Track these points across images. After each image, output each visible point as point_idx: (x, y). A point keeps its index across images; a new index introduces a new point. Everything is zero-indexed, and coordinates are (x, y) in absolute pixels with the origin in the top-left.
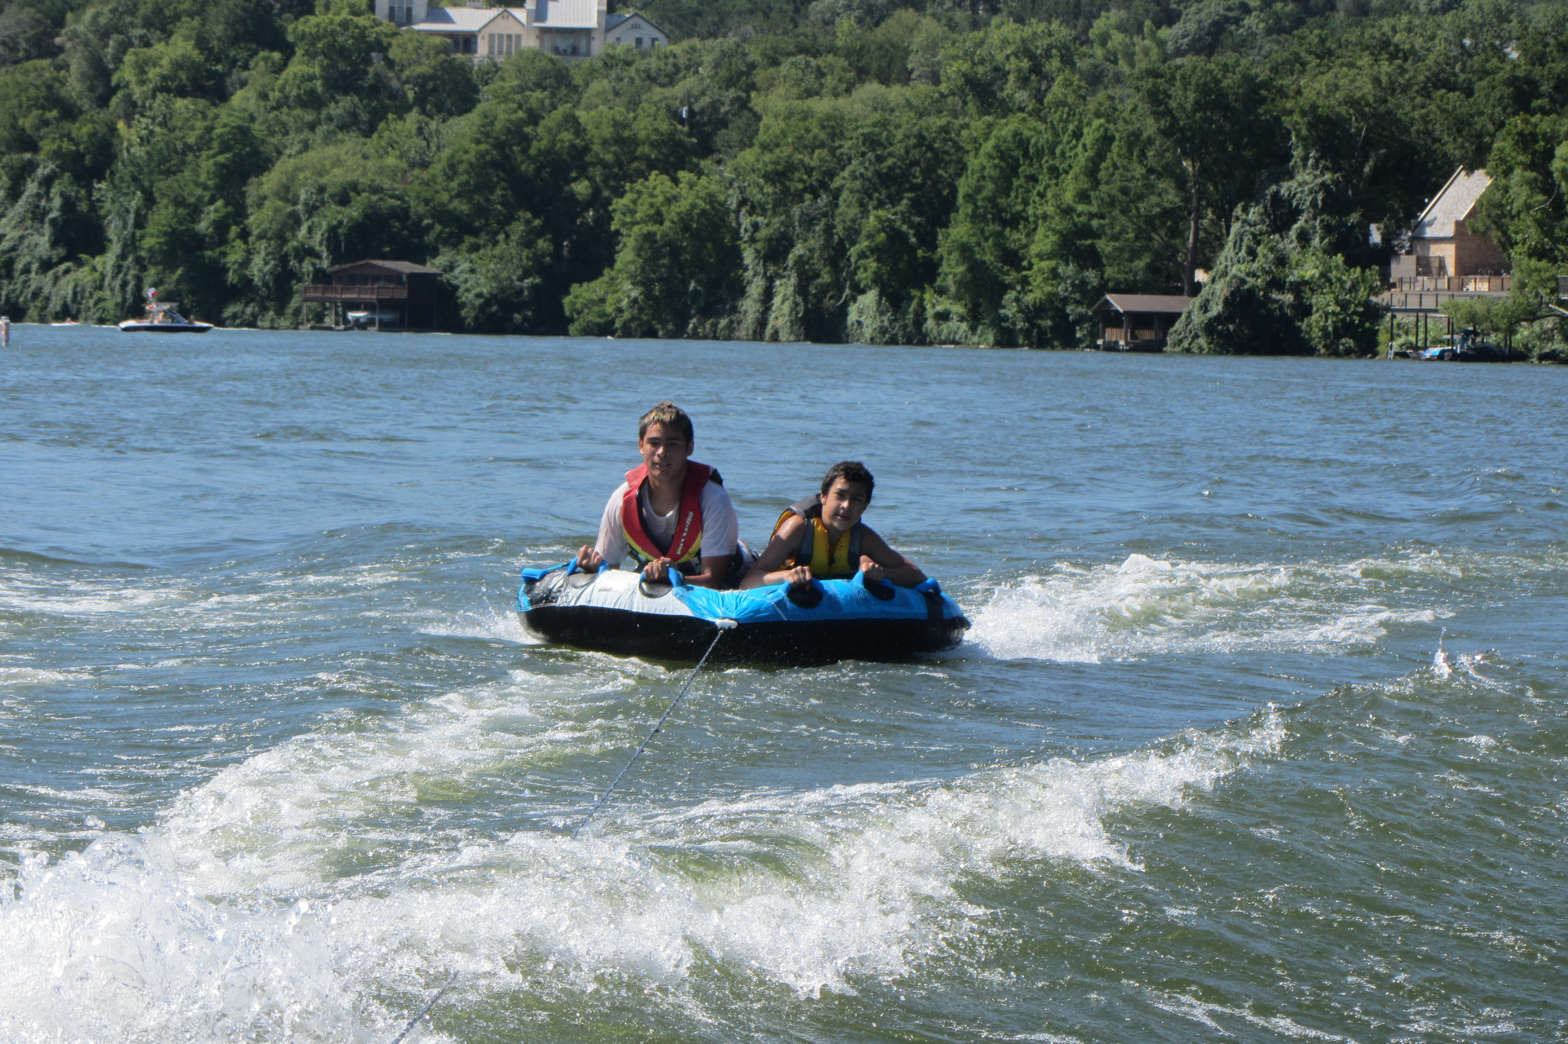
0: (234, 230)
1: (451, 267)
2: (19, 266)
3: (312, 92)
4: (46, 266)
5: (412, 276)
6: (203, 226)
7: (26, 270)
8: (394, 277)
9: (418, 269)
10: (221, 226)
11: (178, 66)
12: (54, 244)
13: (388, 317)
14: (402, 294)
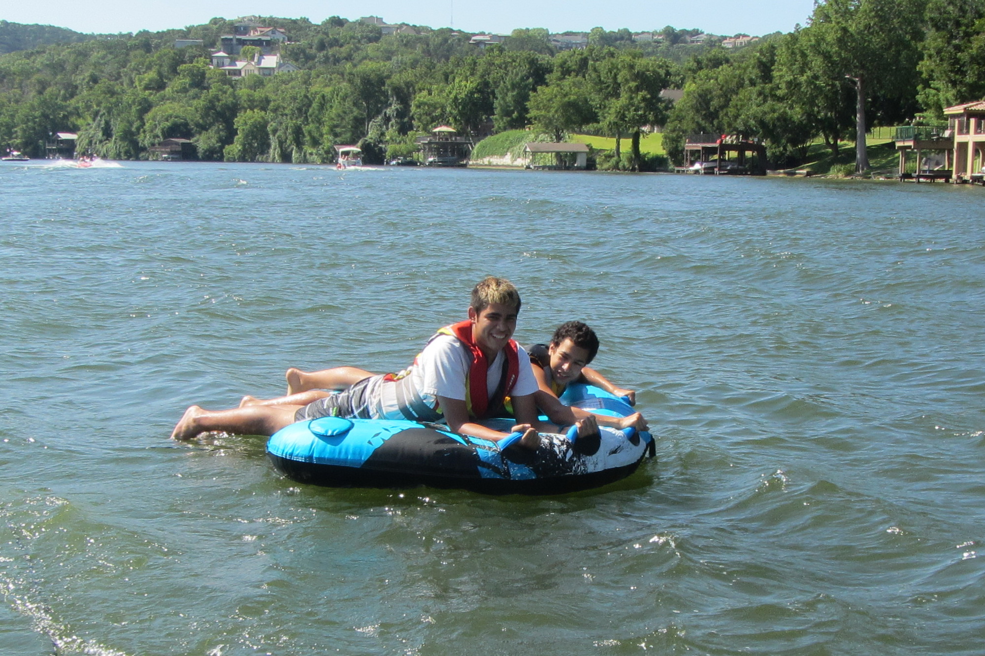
0: (142, 130)
1: (197, 141)
2: (93, 142)
3: (184, 88)
4: (101, 142)
5: (183, 144)
6: (134, 129)
7: (96, 143)
8: (177, 144)
9: (188, 141)
10: (138, 129)
11: (151, 80)
12: (103, 135)
13: (175, 156)
14: (180, 149)
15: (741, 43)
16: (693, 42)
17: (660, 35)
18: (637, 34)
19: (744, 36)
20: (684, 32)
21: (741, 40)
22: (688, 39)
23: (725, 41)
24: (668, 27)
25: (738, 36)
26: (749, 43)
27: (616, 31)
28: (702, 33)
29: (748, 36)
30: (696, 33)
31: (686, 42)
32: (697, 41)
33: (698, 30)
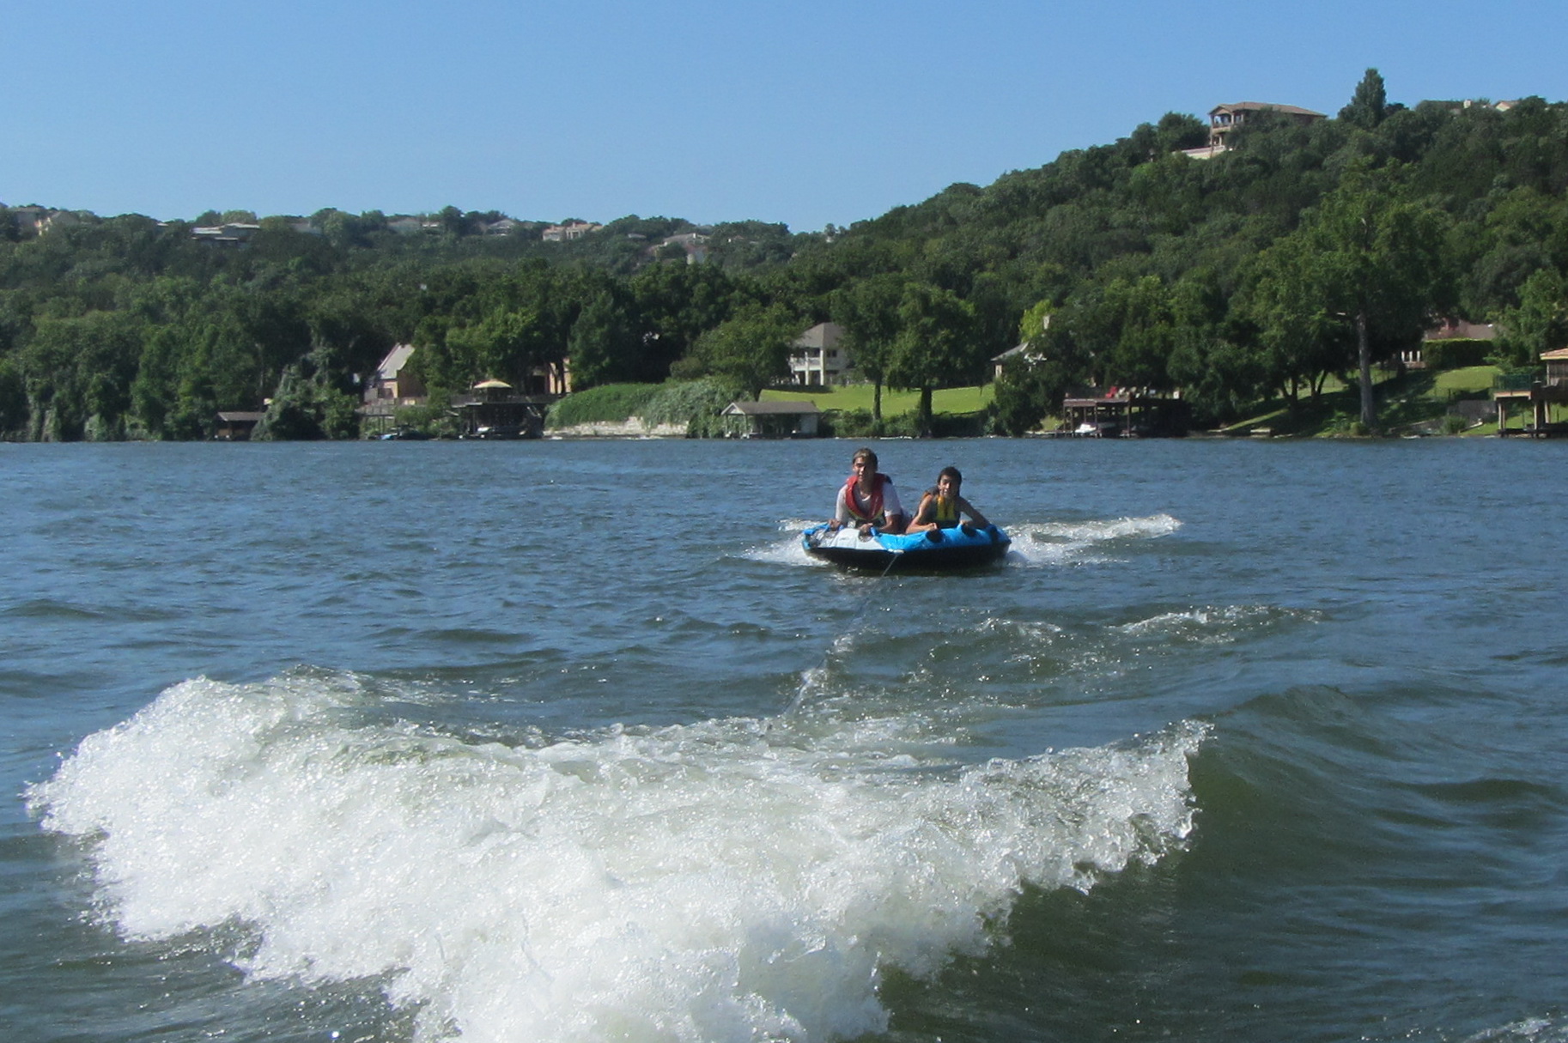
15: (575, 234)
16: (490, 232)
17: (433, 219)
18: (398, 218)
19: (579, 222)
20: (475, 217)
21: (574, 228)
22: (483, 227)
23: (548, 231)
24: (450, 207)
25: (567, 223)
26: (588, 232)
27: (360, 214)
28: (504, 217)
29: (585, 223)
30: (494, 217)
31: (481, 233)
32: (499, 231)
33: (497, 212)
